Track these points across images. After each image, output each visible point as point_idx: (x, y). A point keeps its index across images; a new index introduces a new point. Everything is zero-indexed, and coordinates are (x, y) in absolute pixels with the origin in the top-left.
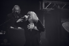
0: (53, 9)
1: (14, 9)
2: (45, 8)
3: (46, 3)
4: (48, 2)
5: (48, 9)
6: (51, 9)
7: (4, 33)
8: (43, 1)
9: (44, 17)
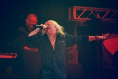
0: (90, 19)
1: (30, 20)
2: (77, 17)
3: (79, 9)
4: (81, 9)
5: (82, 19)
6: (87, 19)
7: (15, 57)
8: (75, 7)
9: (76, 32)
